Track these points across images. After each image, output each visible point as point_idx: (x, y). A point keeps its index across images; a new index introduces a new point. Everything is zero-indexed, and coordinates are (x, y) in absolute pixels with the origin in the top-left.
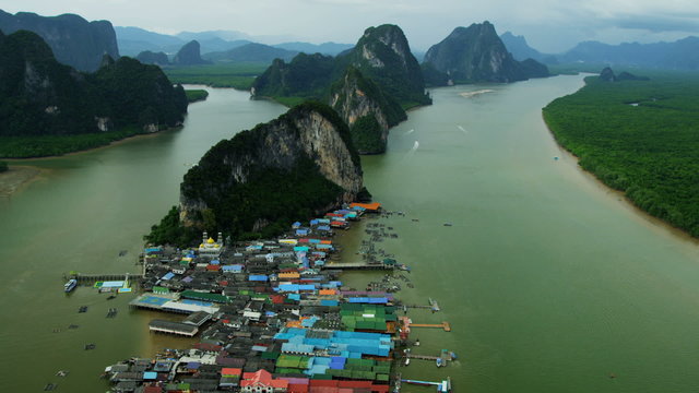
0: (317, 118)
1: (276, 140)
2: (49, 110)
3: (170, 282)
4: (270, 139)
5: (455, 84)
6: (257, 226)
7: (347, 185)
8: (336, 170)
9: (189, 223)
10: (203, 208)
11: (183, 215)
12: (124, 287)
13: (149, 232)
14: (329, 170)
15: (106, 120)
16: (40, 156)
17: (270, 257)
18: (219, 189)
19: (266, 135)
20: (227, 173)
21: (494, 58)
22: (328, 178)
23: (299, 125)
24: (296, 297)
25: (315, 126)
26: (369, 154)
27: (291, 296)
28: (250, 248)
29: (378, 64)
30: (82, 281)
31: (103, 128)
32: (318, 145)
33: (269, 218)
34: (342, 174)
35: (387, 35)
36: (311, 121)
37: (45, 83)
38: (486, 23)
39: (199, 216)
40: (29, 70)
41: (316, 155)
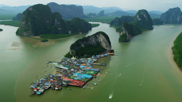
0: (101, 35)
1: (92, 39)
2: (59, 29)
3: (63, 64)
4: (91, 39)
5: (165, 24)
6: (85, 55)
7: (108, 49)
8: (105, 46)
9: (71, 54)
10: (74, 51)
11: (70, 52)
12: (56, 64)
13: (65, 55)
14: (104, 46)
15: (71, 31)
16: (55, 39)
17: (83, 61)
18: (78, 48)
19: (90, 38)
20: (80, 45)
21: (178, 17)
22: (103, 47)
23: (97, 36)
24: (82, 68)
25: (101, 36)
26: (124, 42)
27: (81, 68)
28: (81, 59)
29: (140, 19)
30: (50, 62)
31: (70, 33)
32: (101, 40)
33: (88, 54)
34: (107, 46)
35: (143, 12)
36: (100, 35)
37: (59, 23)
38: (178, 8)
39: (73, 53)
40: (56, 20)
41: (101, 42)
